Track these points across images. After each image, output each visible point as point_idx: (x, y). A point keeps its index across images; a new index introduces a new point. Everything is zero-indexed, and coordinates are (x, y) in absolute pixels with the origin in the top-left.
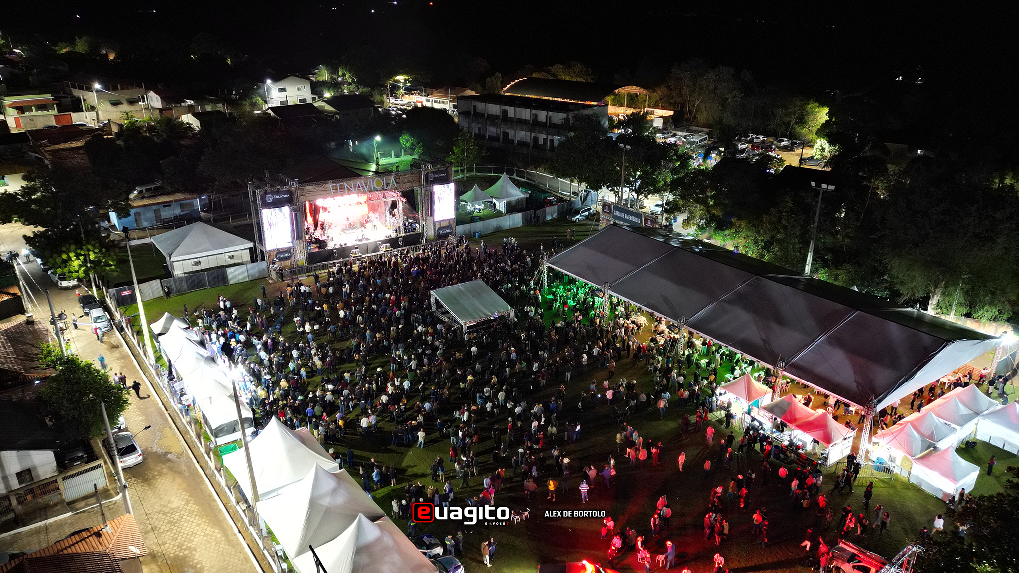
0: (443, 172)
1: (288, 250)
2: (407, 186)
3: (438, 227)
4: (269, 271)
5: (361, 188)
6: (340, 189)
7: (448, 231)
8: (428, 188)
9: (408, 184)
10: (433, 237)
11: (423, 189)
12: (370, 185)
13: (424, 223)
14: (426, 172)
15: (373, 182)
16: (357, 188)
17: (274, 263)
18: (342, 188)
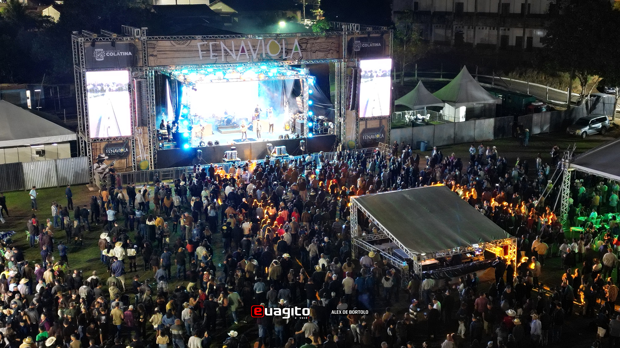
0: (375, 40)
1: (124, 142)
2: (318, 59)
3: (362, 126)
4: (91, 173)
5: (246, 53)
6: (214, 51)
7: (378, 136)
8: (351, 64)
9: (321, 55)
10: (354, 144)
11: (343, 63)
12: (261, 50)
13: (342, 120)
14: (350, 37)
15: (266, 45)
16: (240, 53)
17: (101, 161)
18: (216, 49)
